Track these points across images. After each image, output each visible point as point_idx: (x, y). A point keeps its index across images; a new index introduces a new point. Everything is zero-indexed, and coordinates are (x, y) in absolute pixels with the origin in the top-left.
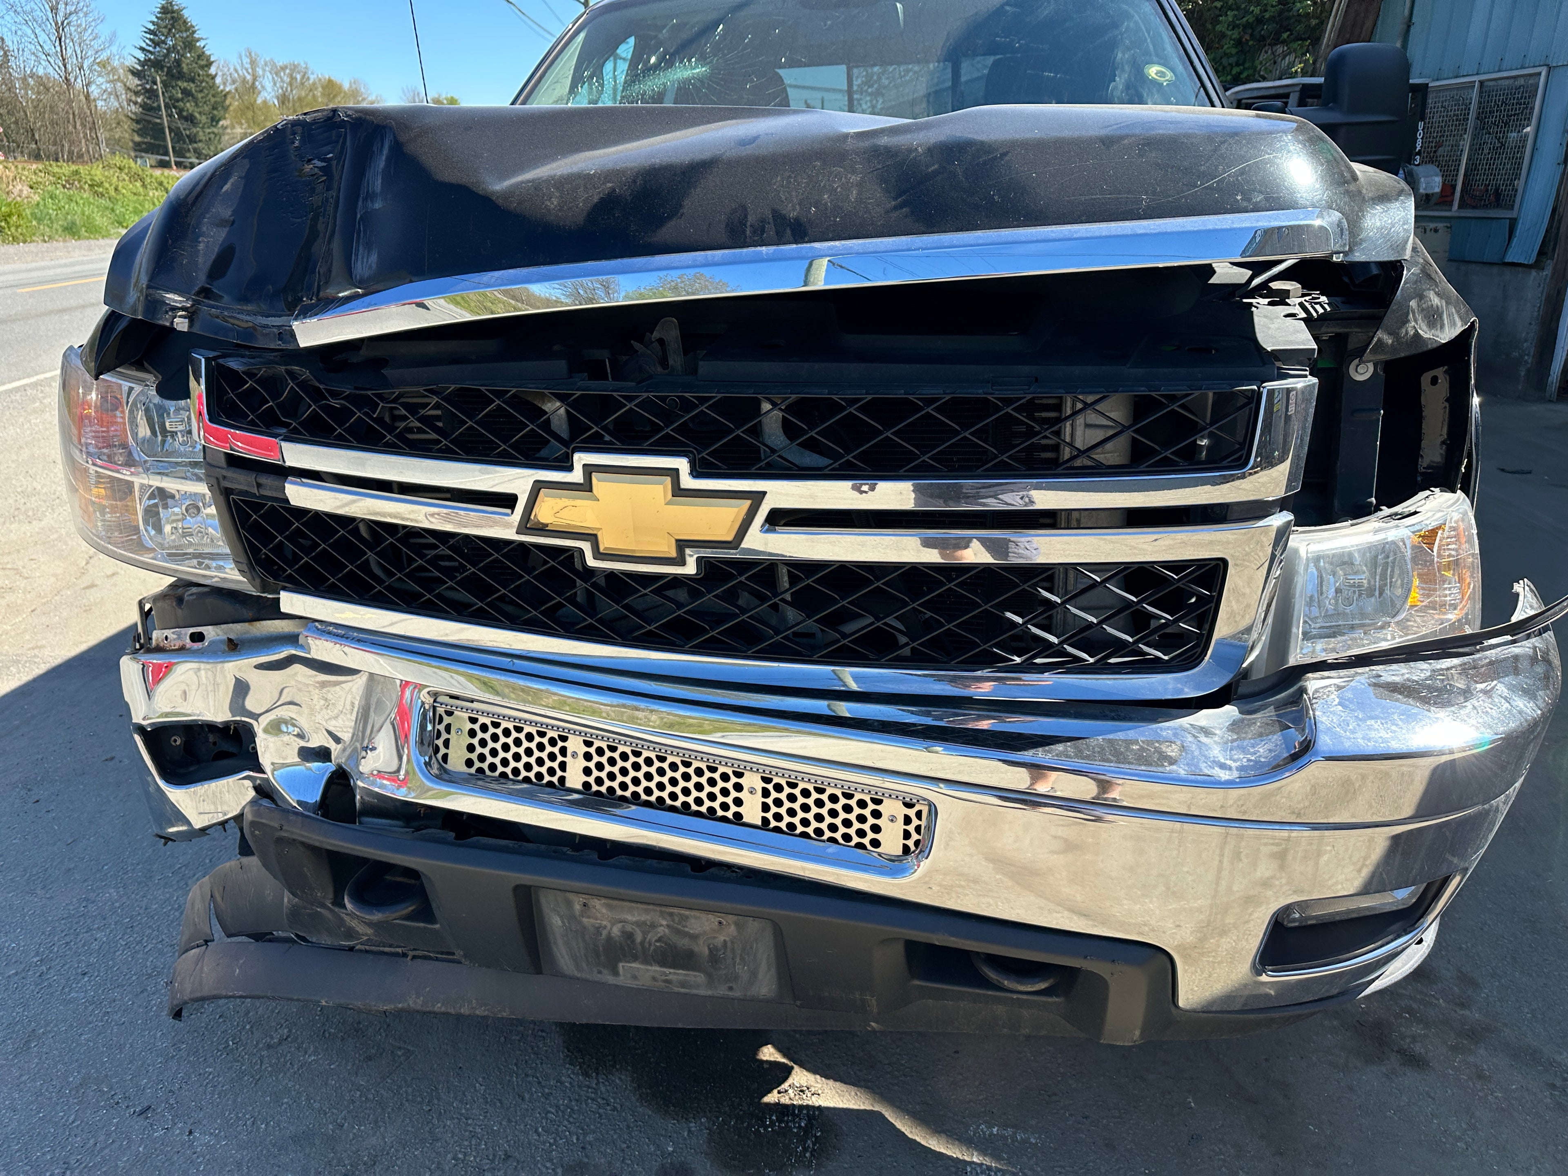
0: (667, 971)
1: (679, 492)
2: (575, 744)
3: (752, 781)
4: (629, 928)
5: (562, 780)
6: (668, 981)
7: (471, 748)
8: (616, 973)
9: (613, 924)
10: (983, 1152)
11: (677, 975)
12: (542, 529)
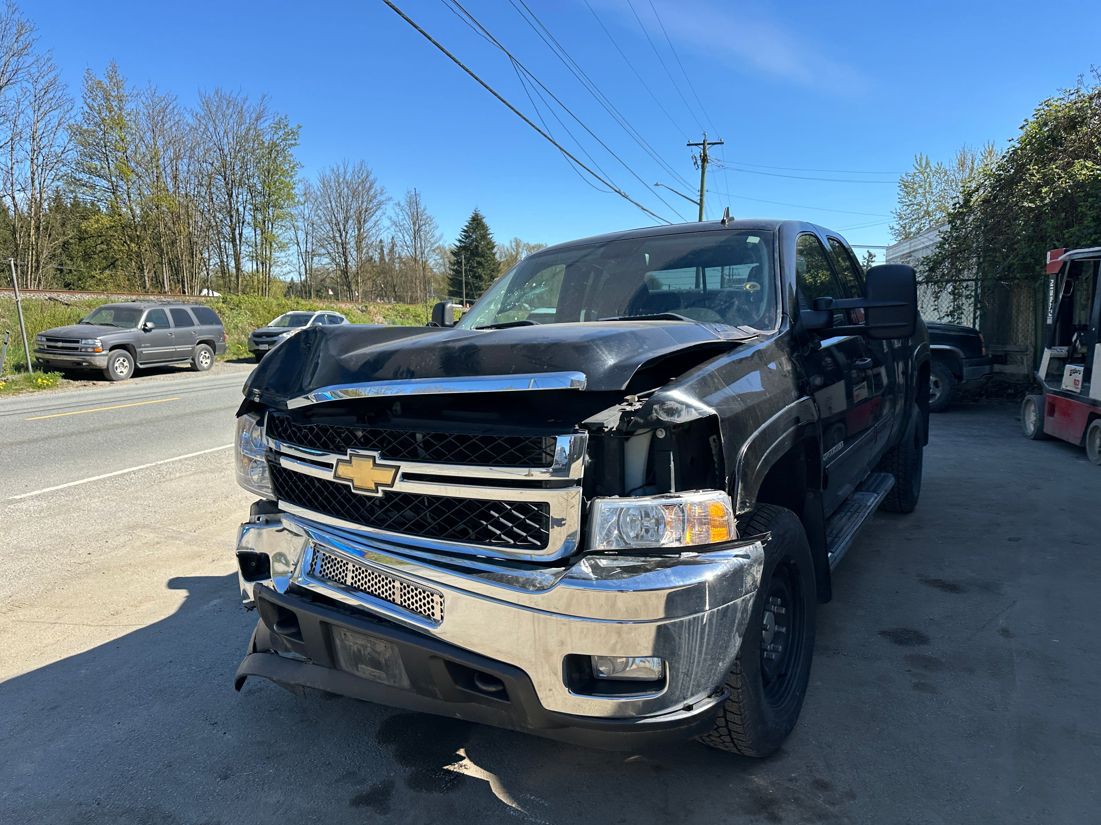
0: (374, 670)
1: (375, 464)
2: (350, 566)
3: (397, 584)
4: (359, 647)
5: (345, 580)
6: (374, 676)
7: (322, 566)
8: (358, 671)
9: (354, 645)
10: (519, 804)
11: (377, 672)
12: (339, 478)
